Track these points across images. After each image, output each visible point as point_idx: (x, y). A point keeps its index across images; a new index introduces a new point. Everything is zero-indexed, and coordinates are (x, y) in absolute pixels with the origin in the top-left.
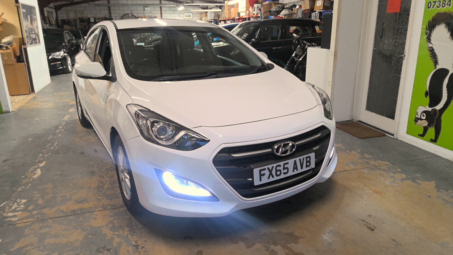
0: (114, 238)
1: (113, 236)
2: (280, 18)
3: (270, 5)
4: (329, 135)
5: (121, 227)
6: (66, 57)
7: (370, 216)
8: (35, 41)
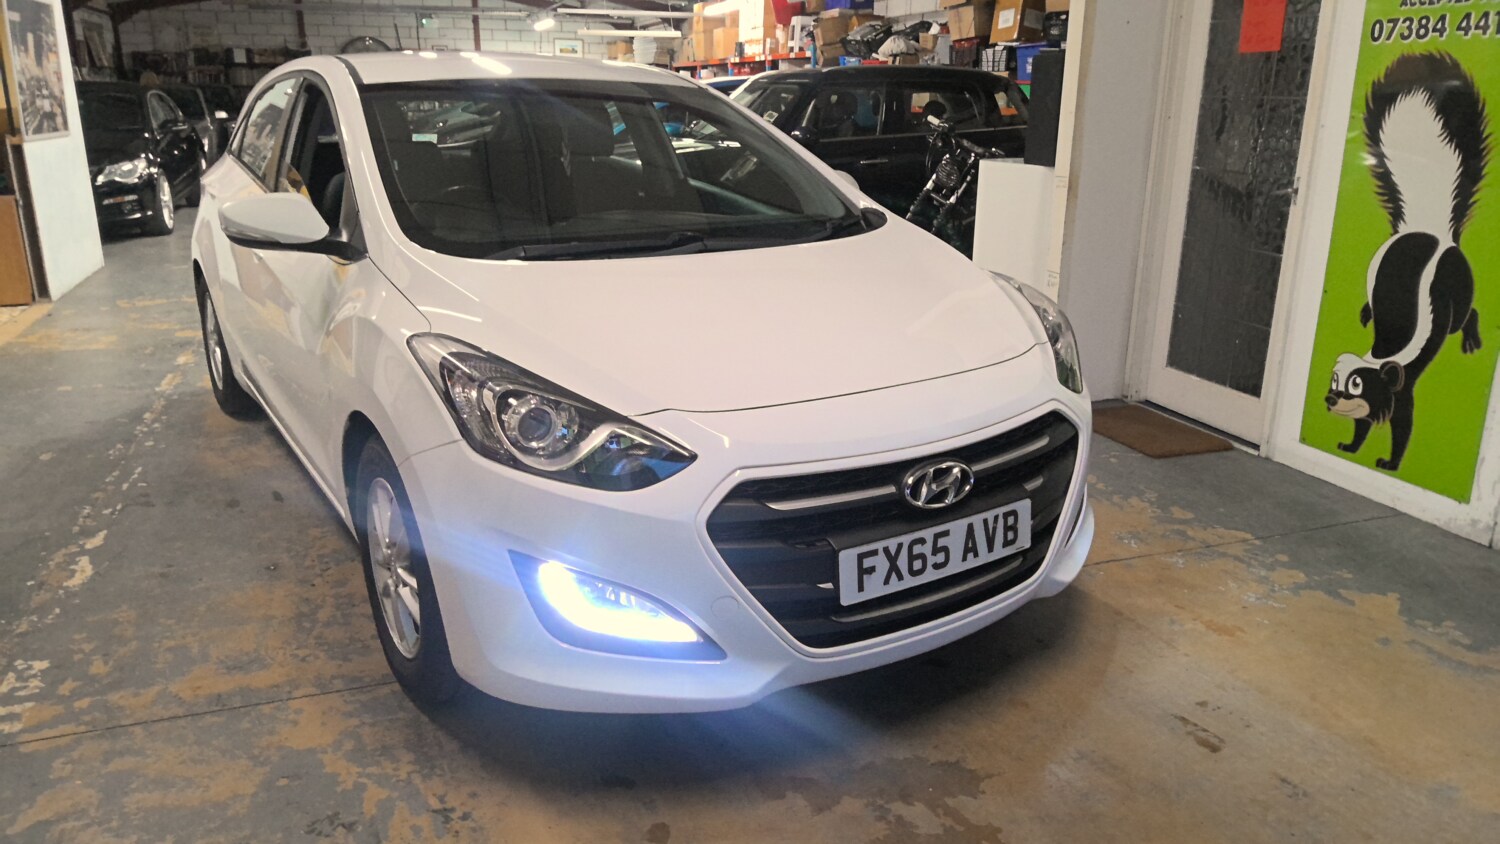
0: (364, 784)
1: (361, 780)
2: (878, 65)
3: (844, 23)
4: (1072, 443)
5: (386, 750)
6: (156, 179)
7: (1203, 704)
8: (50, 122)
